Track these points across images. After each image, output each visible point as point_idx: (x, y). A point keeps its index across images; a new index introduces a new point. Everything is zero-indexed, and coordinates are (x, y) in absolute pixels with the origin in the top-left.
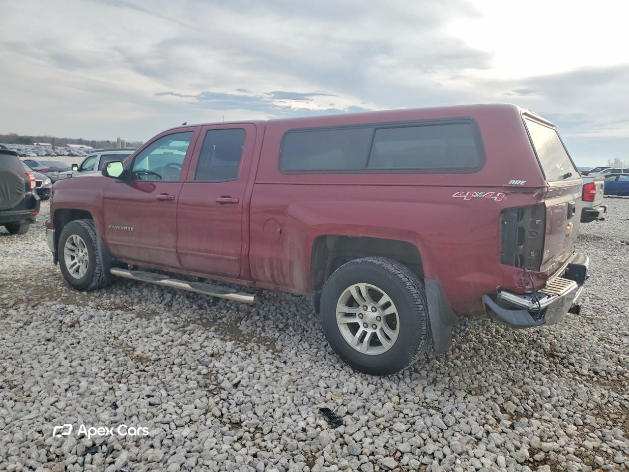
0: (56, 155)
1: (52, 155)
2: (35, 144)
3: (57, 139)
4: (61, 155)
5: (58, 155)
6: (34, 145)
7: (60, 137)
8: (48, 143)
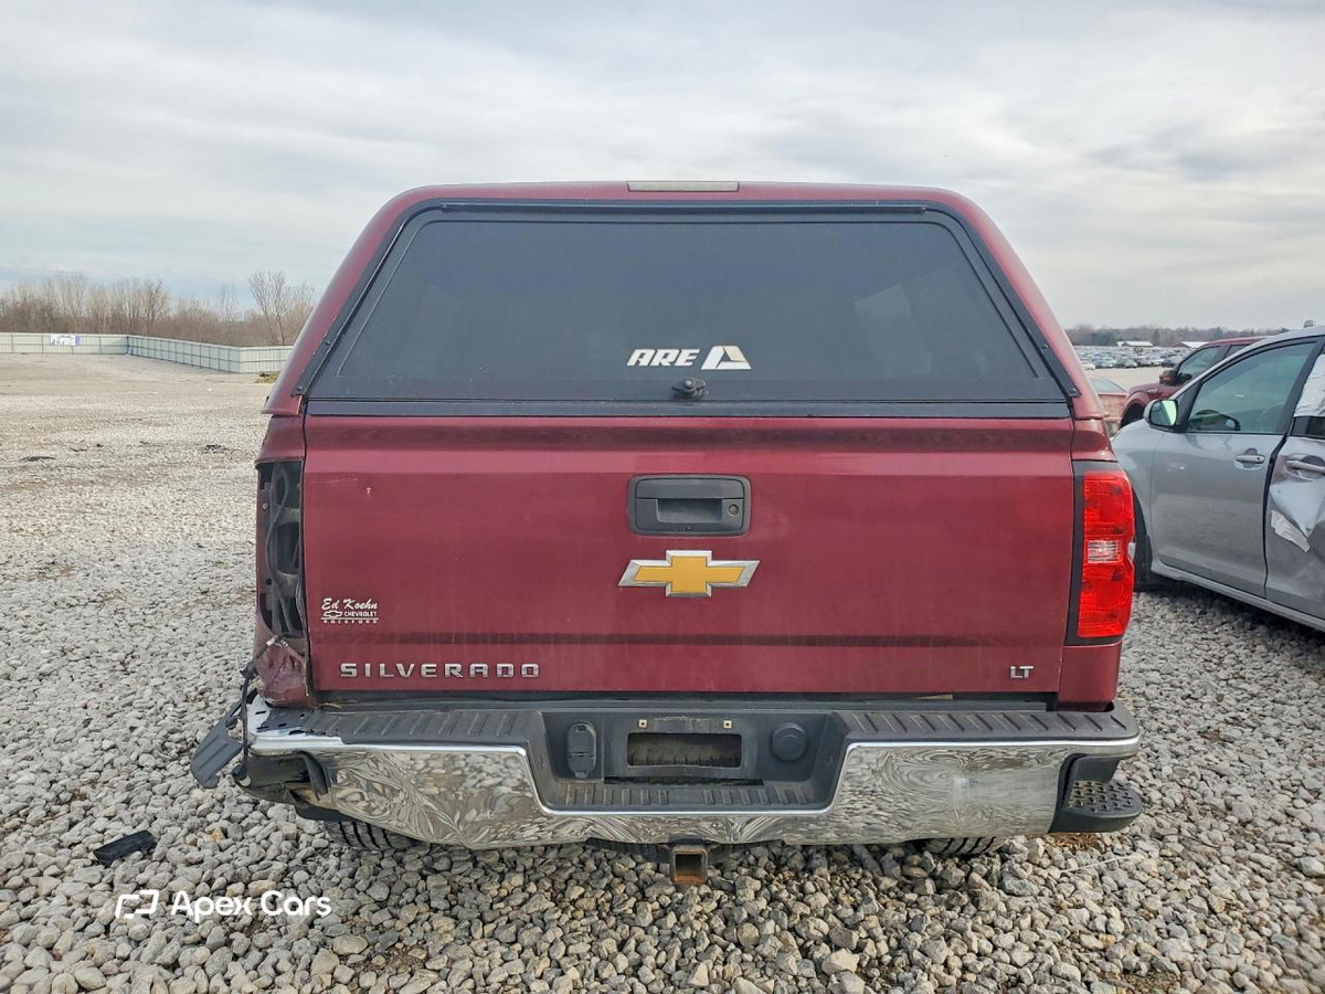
0: (1136, 364)
1: (1127, 364)
2: (1120, 343)
3: (1167, 330)
4: (1147, 366)
5: (1140, 365)
6: (1116, 345)
7: (1173, 327)
8: (1146, 340)
